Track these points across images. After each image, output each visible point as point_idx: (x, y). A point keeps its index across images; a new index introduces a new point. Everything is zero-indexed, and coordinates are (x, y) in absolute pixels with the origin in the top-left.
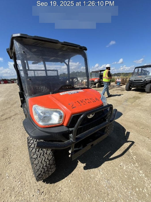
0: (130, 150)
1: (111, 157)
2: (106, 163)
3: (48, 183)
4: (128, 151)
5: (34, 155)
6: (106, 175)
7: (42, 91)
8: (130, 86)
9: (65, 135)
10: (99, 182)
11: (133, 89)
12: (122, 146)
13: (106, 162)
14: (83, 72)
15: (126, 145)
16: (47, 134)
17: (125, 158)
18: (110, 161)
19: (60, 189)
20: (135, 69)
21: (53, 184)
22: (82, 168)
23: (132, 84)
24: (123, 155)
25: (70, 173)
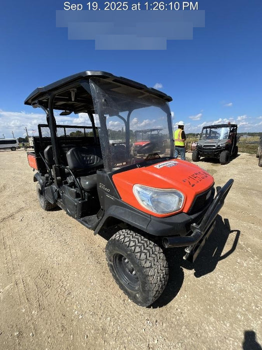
0: (239, 241)
1: (222, 254)
2: (220, 264)
3: (156, 308)
4: (238, 243)
5: (146, 263)
6: (228, 277)
7: (91, 164)
8: (198, 154)
9: (187, 225)
10: (225, 288)
11: (201, 158)
12: (227, 238)
13: (219, 262)
14: (113, 130)
15: (232, 236)
16: (169, 227)
17: (239, 252)
18: (223, 260)
19: (179, 310)
20: (203, 130)
21: (164, 307)
22: (193, 276)
23: (201, 151)
24: (235, 250)
25: (180, 286)
